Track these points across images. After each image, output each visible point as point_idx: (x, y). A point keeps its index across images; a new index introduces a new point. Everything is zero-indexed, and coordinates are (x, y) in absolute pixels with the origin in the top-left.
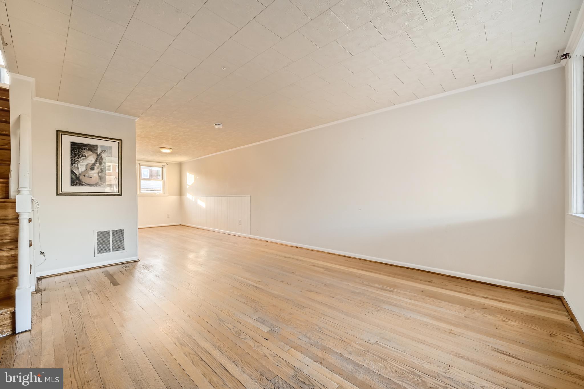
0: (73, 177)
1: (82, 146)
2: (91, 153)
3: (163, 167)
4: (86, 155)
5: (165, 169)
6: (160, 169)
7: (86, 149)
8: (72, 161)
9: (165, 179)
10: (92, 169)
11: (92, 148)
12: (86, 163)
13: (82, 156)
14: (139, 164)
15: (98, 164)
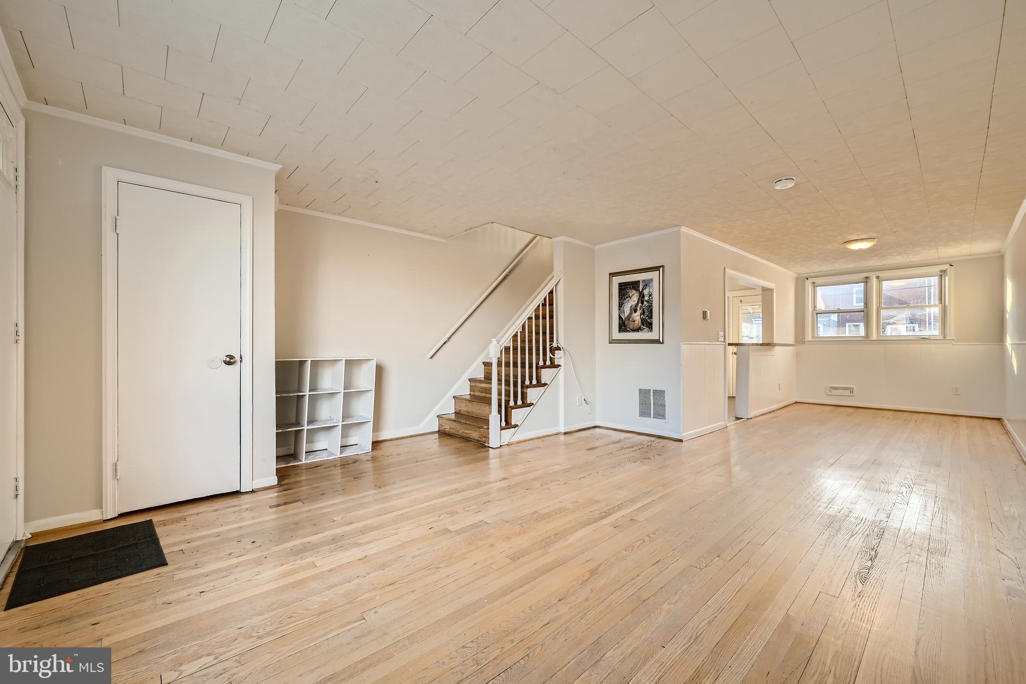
0: (621, 322)
1: (627, 285)
2: (634, 291)
3: (942, 274)
4: (631, 295)
5: (947, 278)
6: (935, 280)
7: (630, 289)
8: (619, 304)
9: (947, 303)
10: (635, 311)
11: (635, 285)
12: (630, 305)
13: (627, 298)
14: (878, 277)
15: (640, 304)
